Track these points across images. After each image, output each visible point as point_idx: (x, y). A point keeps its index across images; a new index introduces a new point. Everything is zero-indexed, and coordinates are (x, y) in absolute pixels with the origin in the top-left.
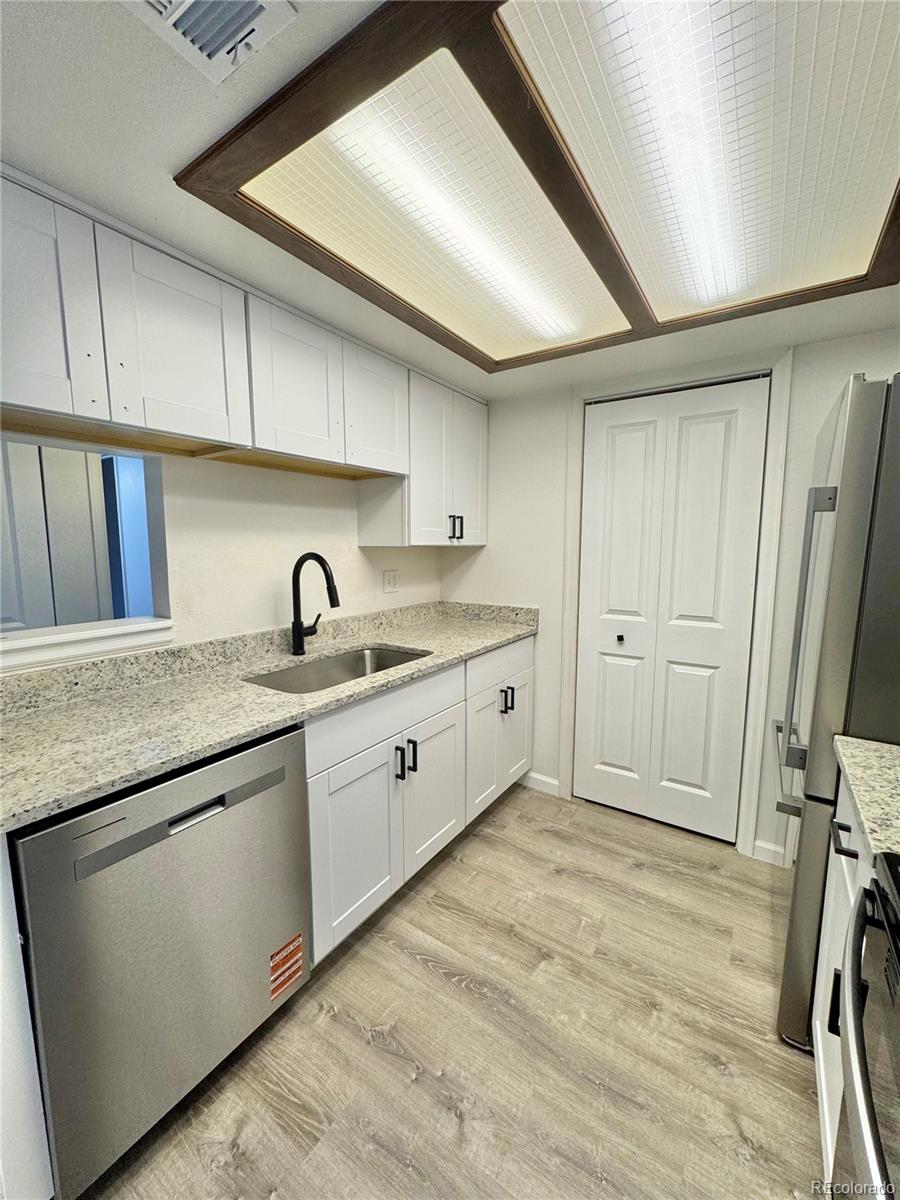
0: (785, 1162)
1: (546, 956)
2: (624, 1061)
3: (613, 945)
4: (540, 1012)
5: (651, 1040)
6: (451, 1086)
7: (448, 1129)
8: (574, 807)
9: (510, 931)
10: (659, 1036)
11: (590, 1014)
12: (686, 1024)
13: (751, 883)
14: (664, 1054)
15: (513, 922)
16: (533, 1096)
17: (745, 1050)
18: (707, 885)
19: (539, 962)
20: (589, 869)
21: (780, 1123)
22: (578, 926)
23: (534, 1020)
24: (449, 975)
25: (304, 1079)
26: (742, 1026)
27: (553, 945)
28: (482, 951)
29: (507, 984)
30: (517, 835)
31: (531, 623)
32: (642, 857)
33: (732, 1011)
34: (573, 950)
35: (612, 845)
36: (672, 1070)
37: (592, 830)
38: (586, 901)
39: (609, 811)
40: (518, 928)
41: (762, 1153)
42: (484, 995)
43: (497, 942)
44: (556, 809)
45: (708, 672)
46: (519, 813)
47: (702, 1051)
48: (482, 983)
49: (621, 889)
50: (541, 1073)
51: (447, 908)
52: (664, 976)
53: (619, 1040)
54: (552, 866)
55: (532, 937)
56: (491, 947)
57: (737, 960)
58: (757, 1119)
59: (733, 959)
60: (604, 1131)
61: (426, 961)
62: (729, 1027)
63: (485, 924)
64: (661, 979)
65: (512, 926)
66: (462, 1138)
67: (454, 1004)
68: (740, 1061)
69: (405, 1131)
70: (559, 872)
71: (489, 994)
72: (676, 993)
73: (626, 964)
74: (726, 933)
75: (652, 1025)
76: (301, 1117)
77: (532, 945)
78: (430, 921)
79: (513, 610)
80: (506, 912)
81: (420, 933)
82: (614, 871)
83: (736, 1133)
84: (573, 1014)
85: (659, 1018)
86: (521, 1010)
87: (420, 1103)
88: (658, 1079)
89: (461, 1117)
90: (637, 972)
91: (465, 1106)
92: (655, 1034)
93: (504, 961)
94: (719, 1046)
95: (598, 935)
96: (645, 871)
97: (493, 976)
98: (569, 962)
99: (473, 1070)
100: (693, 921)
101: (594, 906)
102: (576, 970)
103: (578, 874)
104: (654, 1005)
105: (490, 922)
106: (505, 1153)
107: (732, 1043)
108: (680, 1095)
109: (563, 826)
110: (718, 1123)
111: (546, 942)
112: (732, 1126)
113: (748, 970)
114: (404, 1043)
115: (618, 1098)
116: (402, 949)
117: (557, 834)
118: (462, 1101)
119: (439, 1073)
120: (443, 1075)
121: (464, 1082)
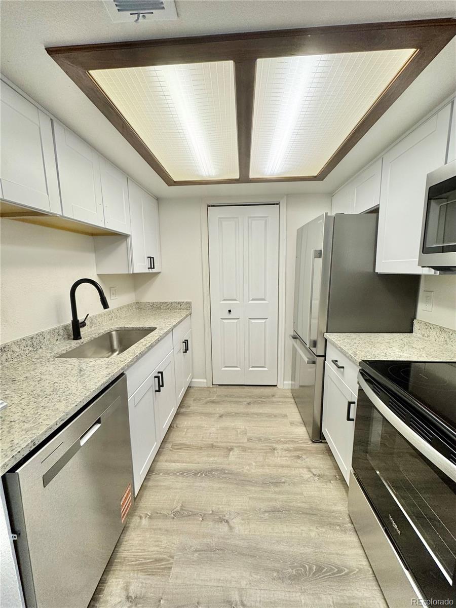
0: (327, 476)
1: (231, 449)
2: (273, 471)
3: (253, 435)
4: (238, 470)
5: (278, 461)
6: (218, 514)
7: (224, 528)
8: (215, 389)
9: (212, 446)
10: (280, 458)
11: (256, 462)
12: (286, 450)
13: (286, 397)
14: (284, 463)
15: (212, 443)
16: (250, 499)
17: (304, 450)
18: (273, 403)
19: (230, 453)
20: (232, 411)
21: (321, 466)
22: (238, 434)
23: (238, 474)
24: (195, 474)
25: (150, 550)
26: (301, 443)
27: (232, 444)
28: (205, 459)
29: (222, 466)
30: (196, 408)
31: (188, 309)
32: (249, 400)
33: (297, 440)
34: (240, 443)
35: (237, 399)
36: (288, 466)
37: (226, 396)
38: (236, 423)
39: (229, 387)
40: (215, 444)
41: (320, 476)
42: (214, 475)
43: (209, 453)
44: (208, 392)
45: (264, 321)
46: (193, 398)
47: (294, 456)
48: (211, 471)
49: (247, 414)
50: (249, 491)
51: (180, 449)
52: (273, 438)
53: (269, 466)
54: (217, 415)
55: (222, 445)
56: (208, 456)
57: (292, 423)
58: (315, 468)
59: (291, 424)
60: (273, 496)
61: (182, 474)
62: (298, 445)
63: (201, 448)
64: (273, 440)
65: (212, 444)
66: (231, 528)
67: (203, 484)
68: (305, 454)
69: (207, 540)
70: (221, 416)
71: (216, 473)
72: (278, 442)
73: (260, 440)
74: (285, 416)
75: (276, 456)
76: (157, 564)
77: (223, 448)
78: (176, 457)
79: (179, 303)
80: (208, 440)
81: (173, 464)
82: (241, 409)
83: (312, 475)
84: (249, 465)
85: (278, 453)
86: (231, 473)
87: (209, 526)
88: (286, 471)
89: (227, 521)
90: (264, 441)
91: (227, 517)
92: (279, 458)
93: (216, 459)
94: (298, 452)
95: (246, 433)
96: (252, 405)
97: (214, 466)
98: (240, 448)
99: (224, 503)
100: (274, 416)
101: (240, 424)
102: (244, 449)
103: (229, 415)
104: (274, 449)
105: (202, 446)
106: (249, 523)
107: (301, 450)
108: (294, 472)
109: (215, 398)
110: (307, 475)
111: (228, 444)
112: (310, 473)
113: (296, 425)
114: (190, 509)
115: (277, 484)
116: (168, 474)
117: (213, 402)
118: (225, 516)
119: (211, 512)
120: (213, 511)
121: (222, 509)
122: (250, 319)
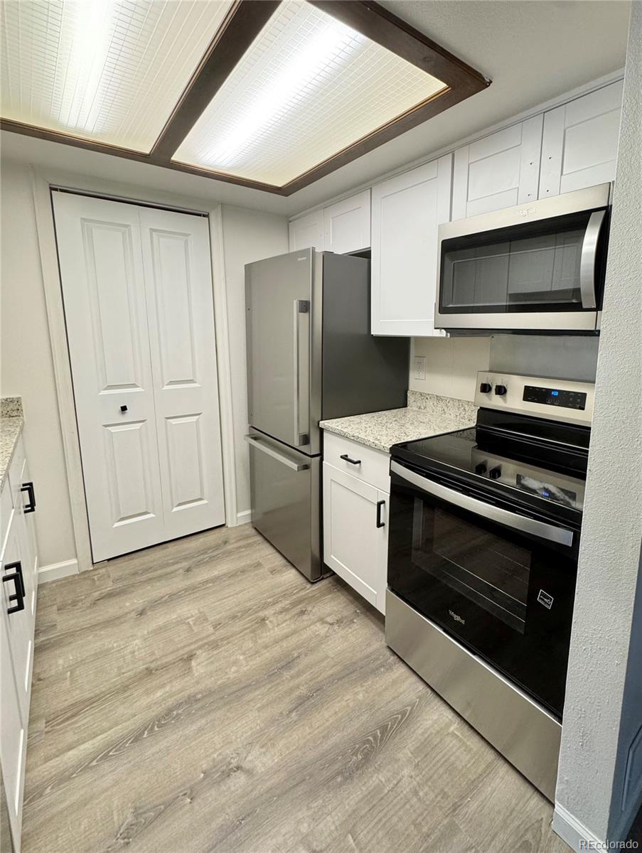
0: (346, 617)
1: (191, 657)
2: (276, 651)
3: (218, 617)
4: (220, 682)
5: (277, 632)
6: (217, 768)
7: (239, 780)
9: (149, 672)
10: (278, 627)
11: (244, 654)
12: (281, 612)
13: (248, 537)
14: (286, 631)
15: (145, 666)
16: (259, 711)
17: (306, 599)
18: (230, 553)
19: (190, 664)
20: (162, 595)
21: (335, 608)
22: (190, 627)
23: (222, 688)
24: (137, 739)
26: (298, 592)
27: (187, 649)
28: (145, 701)
29: (186, 693)
30: (75, 621)
32: (185, 564)
33: (290, 591)
34: (202, 639)
35: (159, 572)
36: (294, 632)
37: (136, 574)
38: (179, 612)
39: (133, 555)
40: (153, 666)
41: (339, 622)
42: (178, 715)
43: (149, 686)
44: (89, 582)
45: (194, 419)
46: (56, 607)
47: (294, 616)
48: (170, 711)
49: (193, 589)
50: (252, 700)
51: (74, 715)
52: (254, 605)
53: (266, 647)
54: (133, 615)
55: (169, 659)
56: (147, 692)
57: (273, 571)
58: (329, 615)
59: (272, 572)
60: (291, 684)
61: (105, 757)
62: (295, 597)
63: (125, 688)
64: (254, 607)
65: (147, 669)
66: (249, 773)
67: (163, 744)
68: (309, 603)
70: (142, 613)
71: (180, 712)
72: (265, 606)
73: (234, 617)
74: (258, 565)
75: (271, 627)
77: (174, 663)
78: (70, 737)
80: (133, 666)
81: (71, 753)
82: (178, 583)
83: (329, 626)
84: (235, 663)
85: (271, 622)
86: (210, 693)
87: (212, 798)
88: (293, 641)
89: (238, 768)
90: (242, 615)
91: (234, 762)
92: (276, 629)
93: (167, 688)
94: (299, 607)
95: (206, 620)
96: (195, 570)
97: (171, 702)
98: (206, 646)
99: (219, 746)
100: (241, 572)
101: (187, 609)
102: (215, 645)
103: (156, 604)
104: (263, 620)
105: (127, 683)
106: (274, 744)
107: (300, 601)
108: (305, 636)
109: (109, 587)
110: (321, 629)
111: (181, 652)
112: (326, 625)
113: (280, 572)
115: (288, 665)
117: (111, 595)
118: (230, 763)
119: (202, 775)
120: (204, 773)
121: (221, 757)
122: (168, 418)
